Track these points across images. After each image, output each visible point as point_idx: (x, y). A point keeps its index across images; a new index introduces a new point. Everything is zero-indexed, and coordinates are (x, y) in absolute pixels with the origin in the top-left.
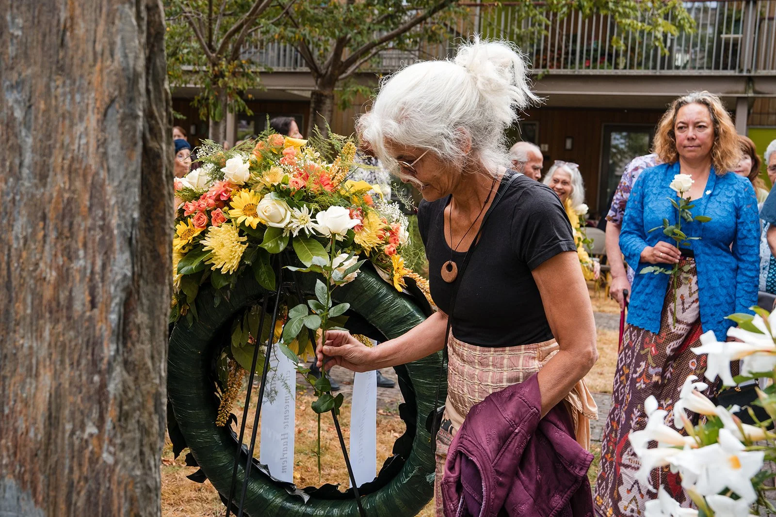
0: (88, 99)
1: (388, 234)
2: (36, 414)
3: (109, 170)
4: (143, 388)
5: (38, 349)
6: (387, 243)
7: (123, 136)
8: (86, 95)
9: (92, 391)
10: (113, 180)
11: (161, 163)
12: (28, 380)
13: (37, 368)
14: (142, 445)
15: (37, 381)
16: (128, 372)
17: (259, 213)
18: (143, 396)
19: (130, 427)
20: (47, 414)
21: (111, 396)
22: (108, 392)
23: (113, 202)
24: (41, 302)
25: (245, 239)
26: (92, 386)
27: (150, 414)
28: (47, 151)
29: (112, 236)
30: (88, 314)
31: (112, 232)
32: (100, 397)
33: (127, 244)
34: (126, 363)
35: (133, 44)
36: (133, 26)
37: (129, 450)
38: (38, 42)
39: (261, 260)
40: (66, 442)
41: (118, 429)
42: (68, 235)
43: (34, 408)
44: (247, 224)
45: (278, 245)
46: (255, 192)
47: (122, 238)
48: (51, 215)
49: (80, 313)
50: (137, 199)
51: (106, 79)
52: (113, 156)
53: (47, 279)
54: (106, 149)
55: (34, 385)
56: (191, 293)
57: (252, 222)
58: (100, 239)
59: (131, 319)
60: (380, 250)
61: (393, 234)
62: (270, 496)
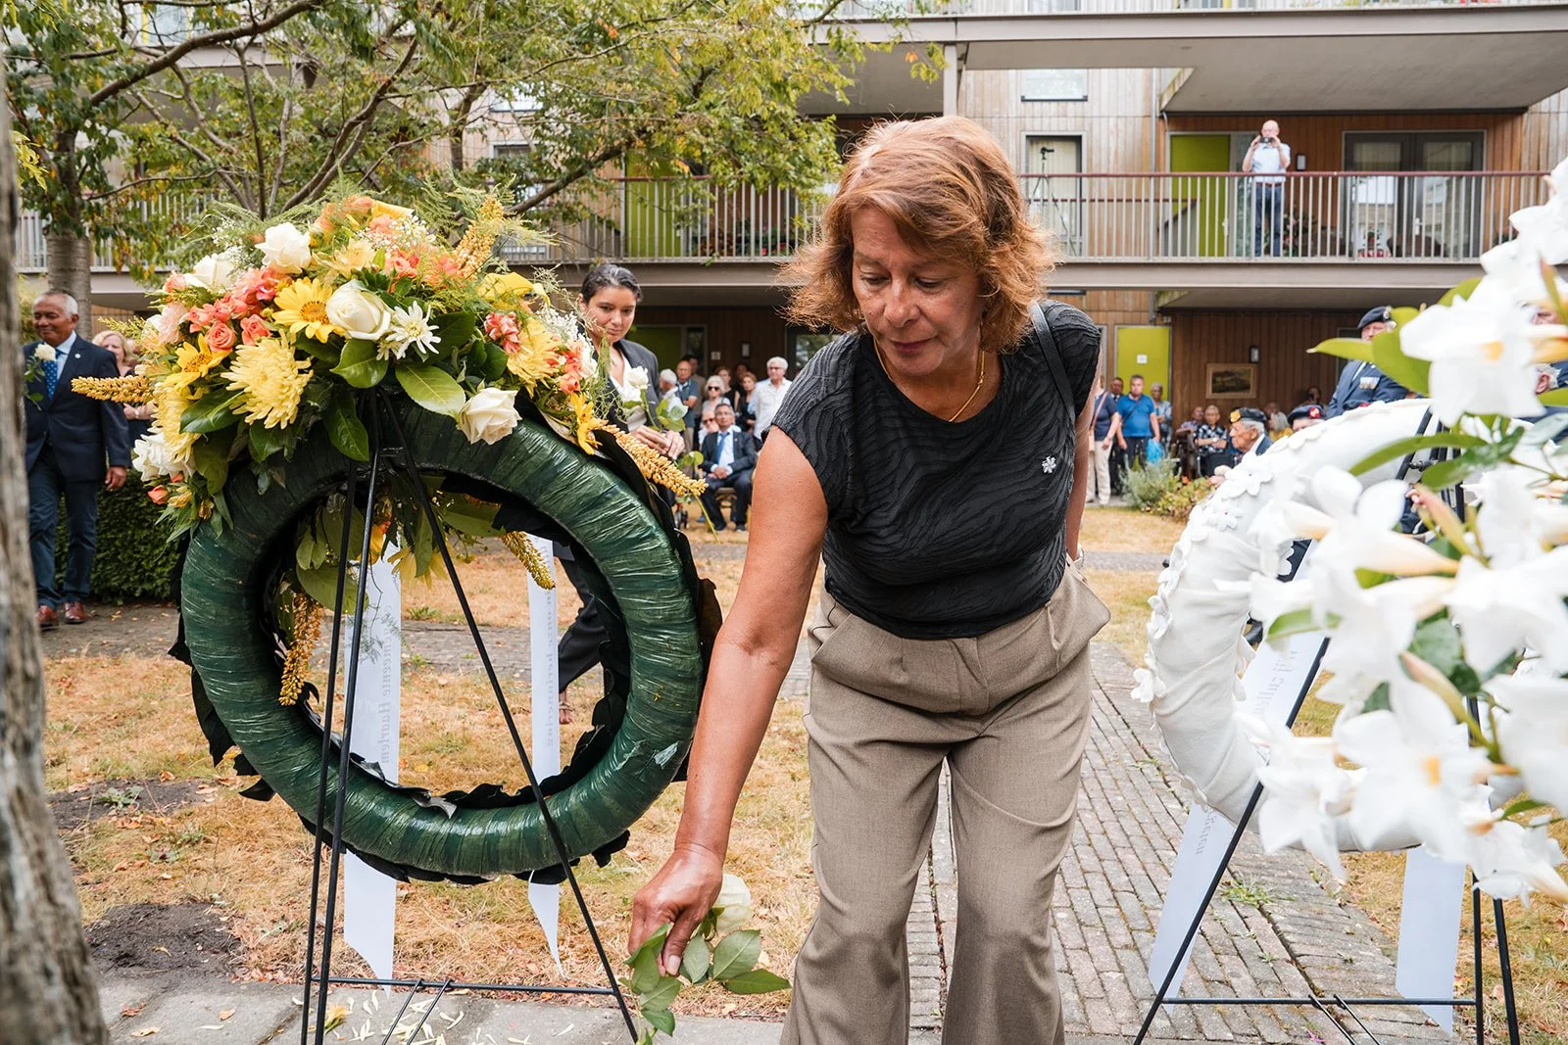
1: (562, 360)
6: (562, 373)
17: (332, 315)
25: (307, 364)
39: (339, 411)
44: (309, 334)
45: (367, 375)
46: (322, 283)
56: (216, 478)
57: (319, 331)
60: (552, 386)
61: (571, 356)
62: (388, 813)
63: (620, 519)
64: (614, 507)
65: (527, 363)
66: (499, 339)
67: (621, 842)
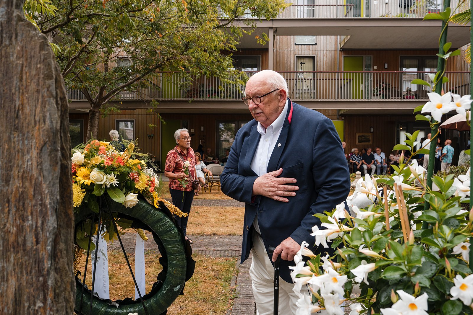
0: (32, 143)
1: (150, 183)
2: (8, 300)
3: (44, 176)
4: (65, 280)
5: (7, 267)
6: (150, 187)
7: (51, 160)
8: (30, 141)
9: (39, 285)
10: (46, 181)
11: (68, 170)
12: (2, 283)
13: (7, 277)
14: (66, 308)
15: (7, 283)
16: (57, 273)
17: (91, 178)
18: (65, 284)
19: (60, 301)
20: (14, 299)
21: (50, 287)
22: (48, 285)
23: (46, 192)
24: (8, 243)
25: (84, 190)
26: (39, 283)
27: (69, 293)
28: (9, 168)
29: (46, 208)
30: (35, 247)
31: (47, 206)
32: (44, 288)
33: (55, 212)
34: (56, 269)
35: (55, 116)
36: (55, 108)
37: (61, 313)
38: (3, 116)
39: (92, 199)
40: (26, 312)
41: (54, 303)
42: (22, 209)
43: (6, 297)
44: (85, 183)
45: (100, 192)
46: (88, 168)
47: (52, 209)
48: (12, 200)
49: (31, 247)
50: (59, 190)
51: (41, 133)
52: (45, 170)
53: (11, 232)
54: (42, 166)
55: (6, 286)
57: (88, 182)
58: (40, 210)
59: (57, 248)
60: (147, 190)
61: (152, 182)
62: (100, 307)
63: (165, 225)
65: (140, 186)
66: (133, 179)
67: (165, 313)
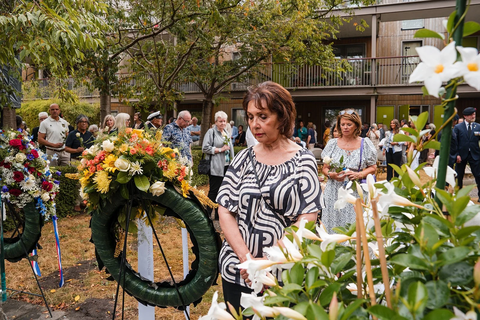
6: (179, 175)
25: (111, 177)
44: (110, 171)
45: (125, 180)
46: (115, 155)
57: (113, 169)
60: (176, 179)
61: (182, 171)
62: (141, 287)
63: (194, 215)
64: (193, 212)
65: (168, 174)
66: (161, 167)
67: (199, 301)
